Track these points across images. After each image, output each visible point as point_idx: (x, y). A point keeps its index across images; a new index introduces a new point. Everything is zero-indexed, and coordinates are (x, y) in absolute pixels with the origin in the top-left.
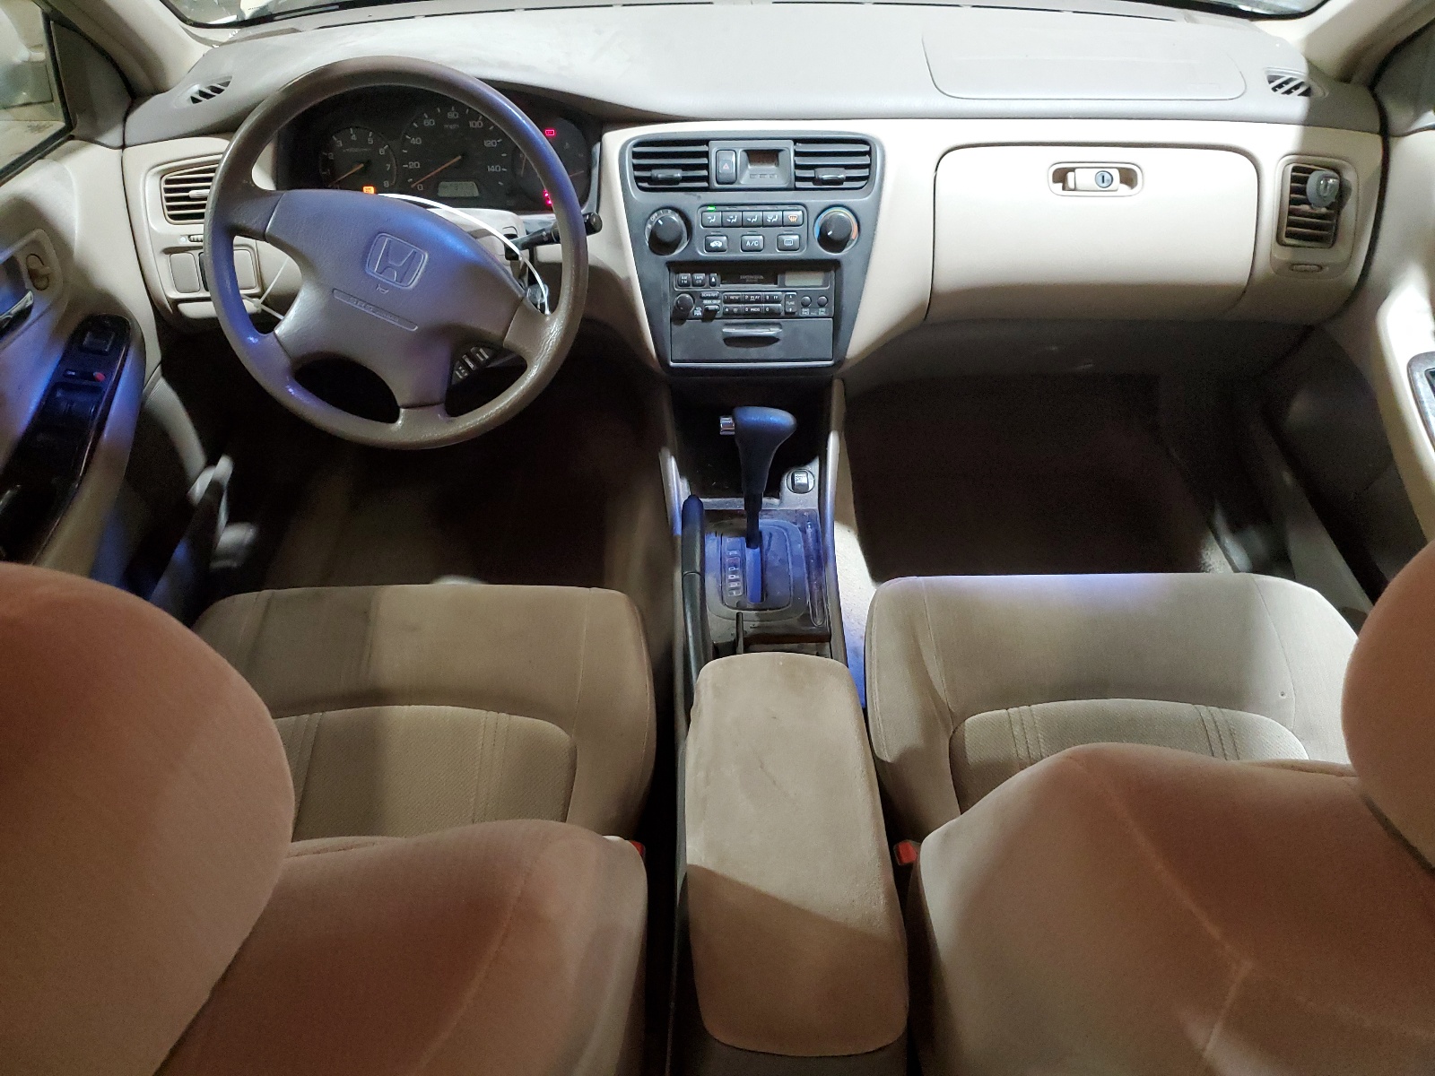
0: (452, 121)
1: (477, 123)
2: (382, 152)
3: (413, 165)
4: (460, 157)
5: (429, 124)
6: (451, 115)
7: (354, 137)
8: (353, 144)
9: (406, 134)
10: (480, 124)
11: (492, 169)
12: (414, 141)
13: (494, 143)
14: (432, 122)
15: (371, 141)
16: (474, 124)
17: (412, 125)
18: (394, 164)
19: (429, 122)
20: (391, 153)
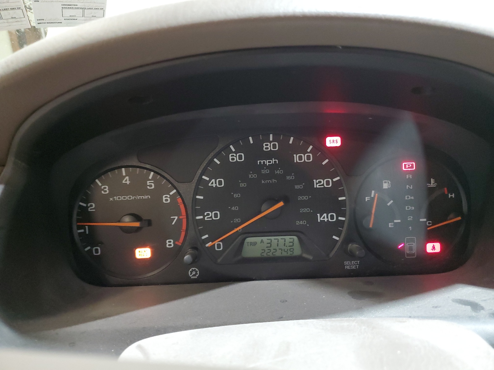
0: (269, 155)
1: (304, 158)
2: (166, 199)
3: (212, 215)
4: (281, 204)
5: (237, 159)
6: (268, 147)
7: (127, 181)
8: (126, 190)
9: (203, 174)
10: (308, 158)
11: (324, 218)
12: (213, 183)
13: (328, 183)
14: (240, 157)
15: (151, 185)
16: (300, 158)
17: (212, 161)
18: (184, 217)
19: (235, 157)
20: (180, 200)
